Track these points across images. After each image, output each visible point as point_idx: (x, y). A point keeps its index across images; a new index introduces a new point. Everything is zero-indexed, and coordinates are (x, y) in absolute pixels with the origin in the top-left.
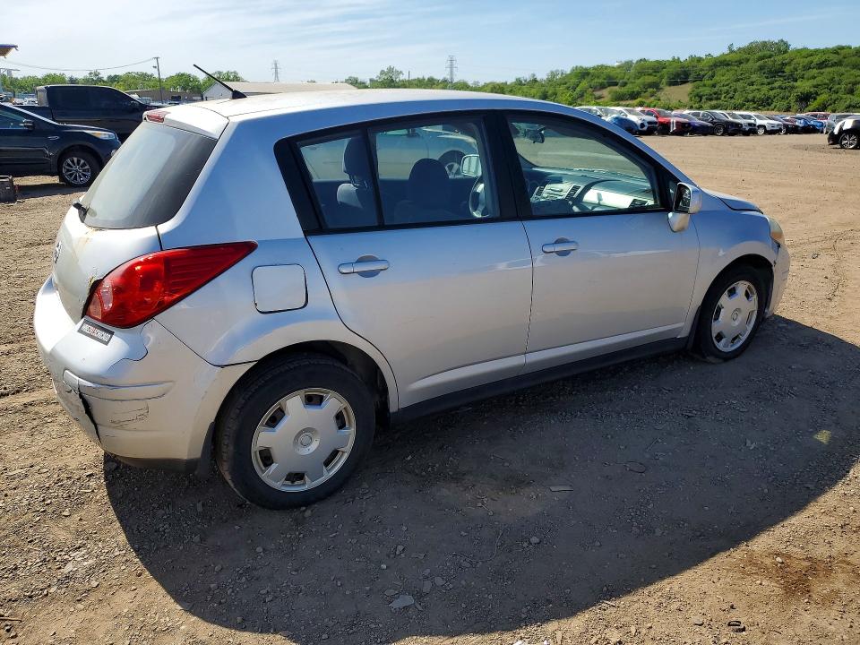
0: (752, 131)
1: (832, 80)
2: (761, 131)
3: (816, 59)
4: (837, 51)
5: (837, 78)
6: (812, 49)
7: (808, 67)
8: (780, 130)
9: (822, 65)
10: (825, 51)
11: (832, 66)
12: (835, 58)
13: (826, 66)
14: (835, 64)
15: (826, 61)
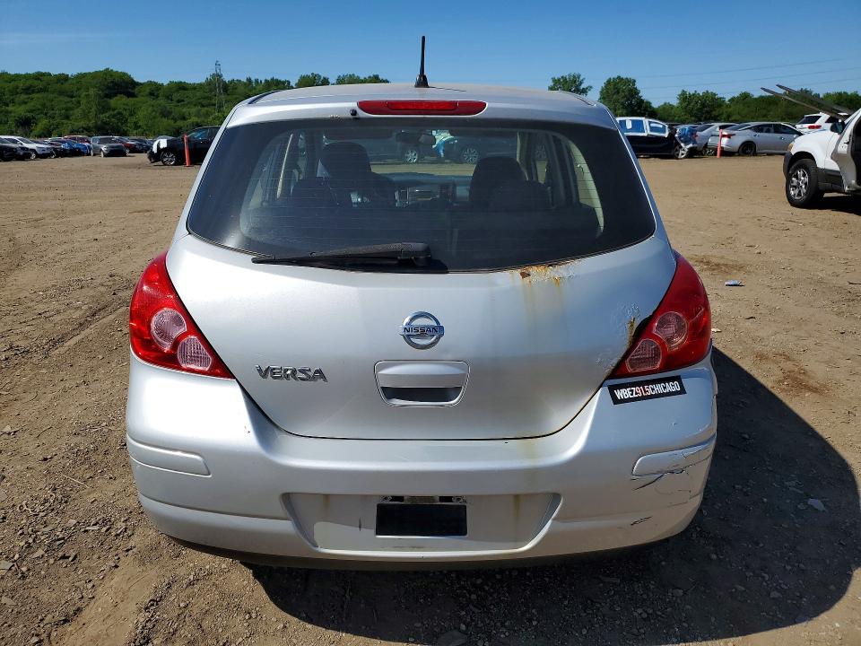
0: (25, 155)
1: (44, 105)
2: (34, 155)
3: (21, 85)
4: (39, 76)
5: (48, 104)
6: (13, 73)
7: (14, 92)
8: (52, 154)
9: (28, 90)
10: (27, 77)
11: (38, 92)
12: (39, 84)
13: (33, 92)
14: (40, 91)
15: (31, 86)
